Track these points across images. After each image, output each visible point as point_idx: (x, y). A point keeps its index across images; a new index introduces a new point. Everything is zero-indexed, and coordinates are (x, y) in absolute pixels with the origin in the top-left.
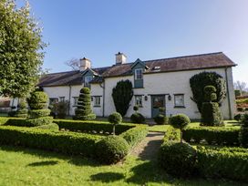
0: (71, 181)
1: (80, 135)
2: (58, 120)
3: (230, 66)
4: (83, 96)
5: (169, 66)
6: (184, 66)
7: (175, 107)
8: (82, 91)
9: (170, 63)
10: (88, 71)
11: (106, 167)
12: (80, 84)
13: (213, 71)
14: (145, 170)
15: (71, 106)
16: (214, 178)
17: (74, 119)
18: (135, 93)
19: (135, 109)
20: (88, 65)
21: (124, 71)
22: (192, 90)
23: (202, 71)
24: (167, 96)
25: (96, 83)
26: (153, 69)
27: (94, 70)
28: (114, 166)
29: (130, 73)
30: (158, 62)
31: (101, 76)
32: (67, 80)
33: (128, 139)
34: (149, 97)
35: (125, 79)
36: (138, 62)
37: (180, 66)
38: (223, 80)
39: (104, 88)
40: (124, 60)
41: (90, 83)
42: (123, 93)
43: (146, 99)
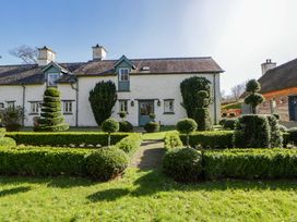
0: (64, 208)
1: (61, 150)
2: (13, 133)
3: (218, 72)
4: (49, 100)
5: (159, 67)
6: (174, 69)
7: (165, 113)
8: (48, 93)
9: (161, 64)
10: (52, 66)
11: (103, 184)
12: (41, 83)
13: (203, 76)
14: (151, 180)
15: (26, 114)
16: (218, 179)
17: (35, 131)
18: (119, 98)
19: (122, 116)
20: (52, 57)
21: (105, 69)
22: (183, 95)
23: (192, 76)
24: (156, 102)
25: (66, 82)
26: (142, 69)
27: (62, 65)
28: (113, 182)
29: (113, 73)
30: (147, 62)
31: (72, 74)
32: (17, 77)
33: (126, 149)
34: (136, 103)
35: (106, 79)
36: (124, 60)
37: (170, 68)
38: (211, 86)
39: (77, 90)
40: (104, 56)
41: (56, 82)
42: (104, 97)
43: (132, 104)
